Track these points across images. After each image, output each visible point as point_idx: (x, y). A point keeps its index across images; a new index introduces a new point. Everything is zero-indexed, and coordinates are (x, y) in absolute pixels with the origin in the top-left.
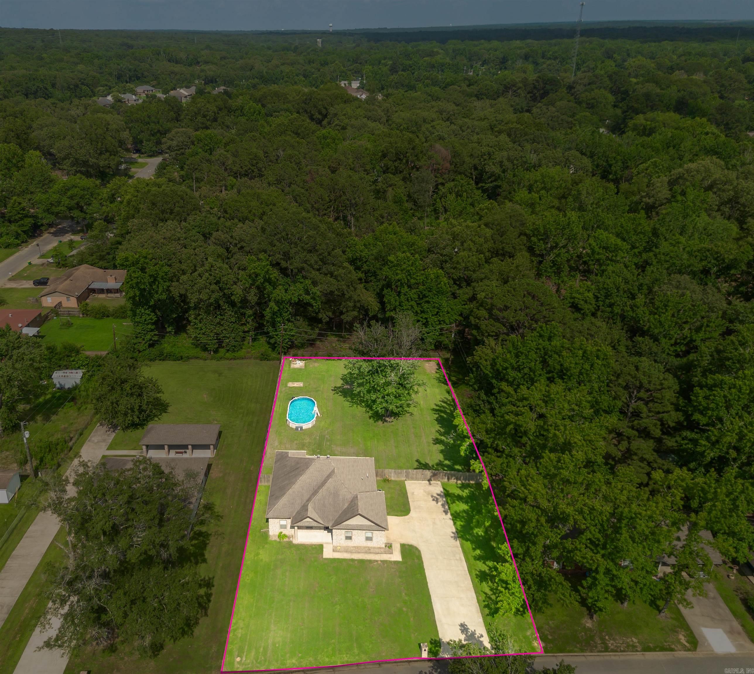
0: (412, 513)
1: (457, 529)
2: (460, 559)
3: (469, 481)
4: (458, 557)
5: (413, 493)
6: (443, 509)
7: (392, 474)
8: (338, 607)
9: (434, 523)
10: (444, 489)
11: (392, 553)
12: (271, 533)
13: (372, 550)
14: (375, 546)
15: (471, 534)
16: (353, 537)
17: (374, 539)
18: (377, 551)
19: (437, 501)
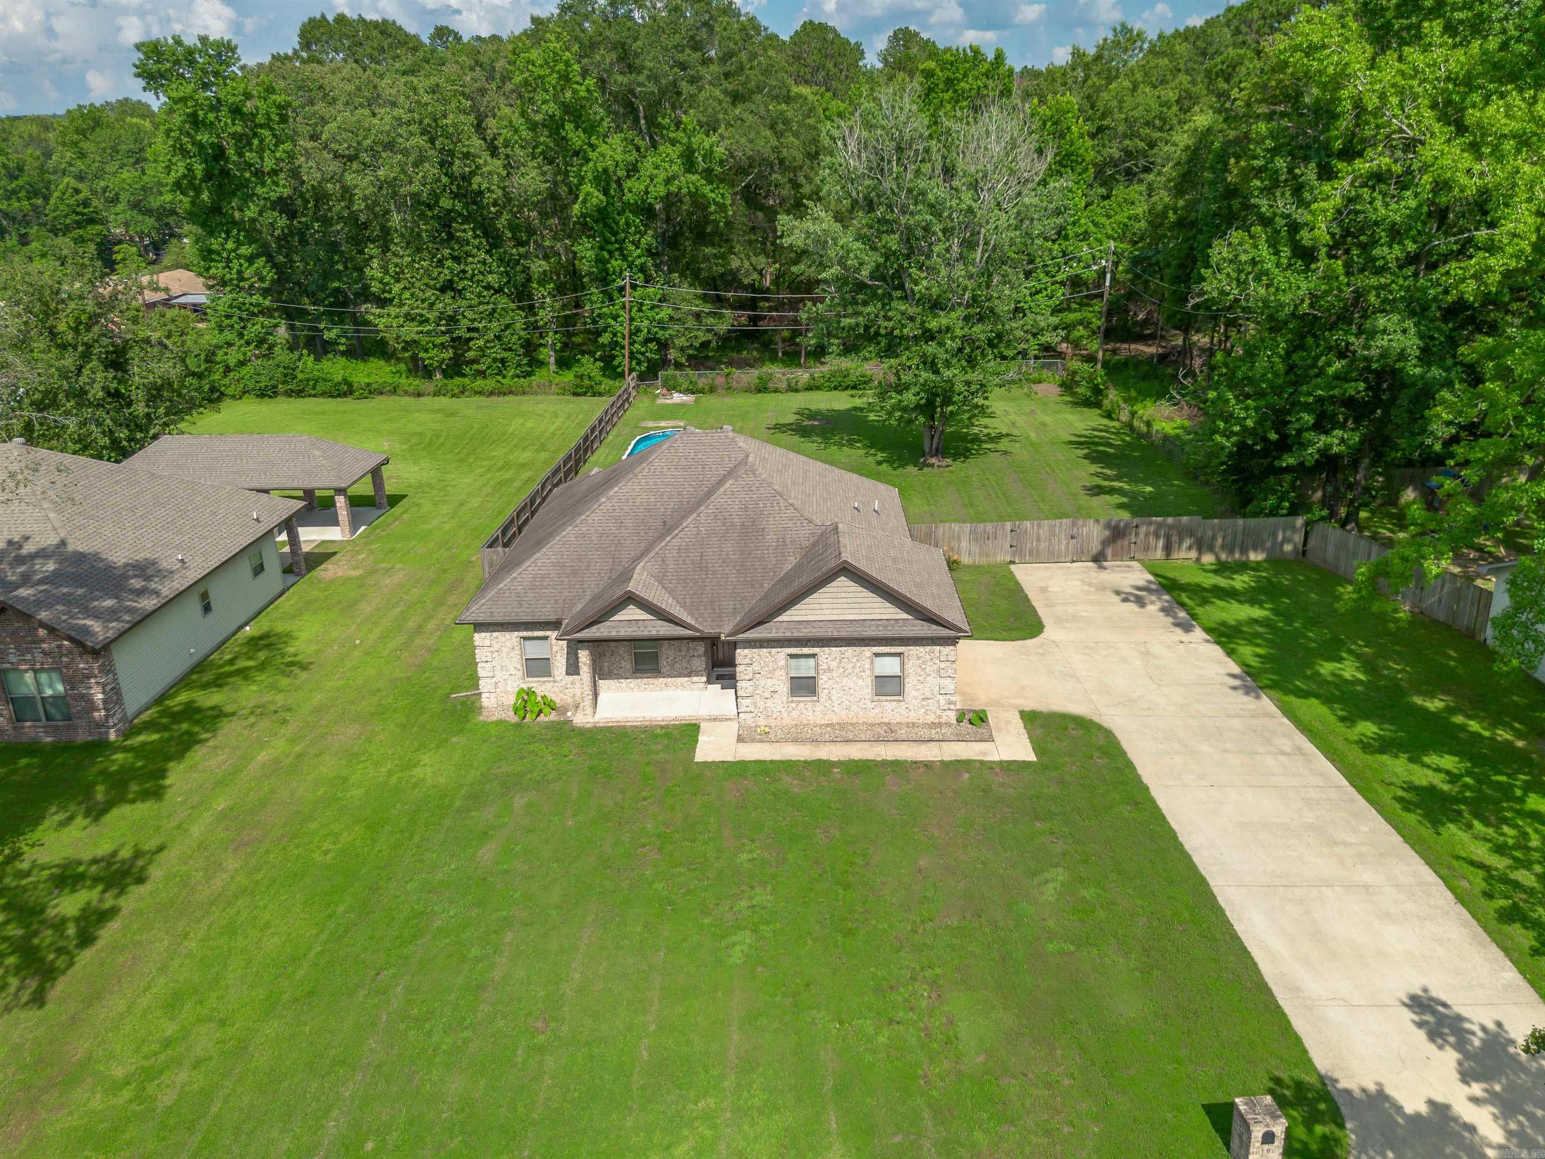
0: (1051, 632)
1: (1245, 665)
2: (1299, 750)
3: (1244, 551)
4: (1285, 744)
5: (1044, 590)
6: (1170, 620)
7: (964, 544)
8: (745, 938)
9: (1147, 654)
10: (1155, 575)
11: (991, 739)
12: (488, 701)
13: (902, 733)
14: (912, 717)
15: (1310, 678)
16: (823, 682)
17: (910, 684)
18: (925, 733)
19: (1140, 602)
